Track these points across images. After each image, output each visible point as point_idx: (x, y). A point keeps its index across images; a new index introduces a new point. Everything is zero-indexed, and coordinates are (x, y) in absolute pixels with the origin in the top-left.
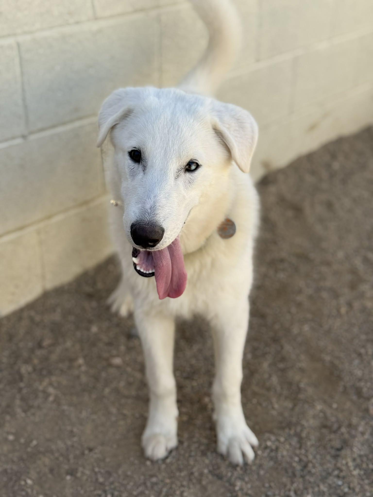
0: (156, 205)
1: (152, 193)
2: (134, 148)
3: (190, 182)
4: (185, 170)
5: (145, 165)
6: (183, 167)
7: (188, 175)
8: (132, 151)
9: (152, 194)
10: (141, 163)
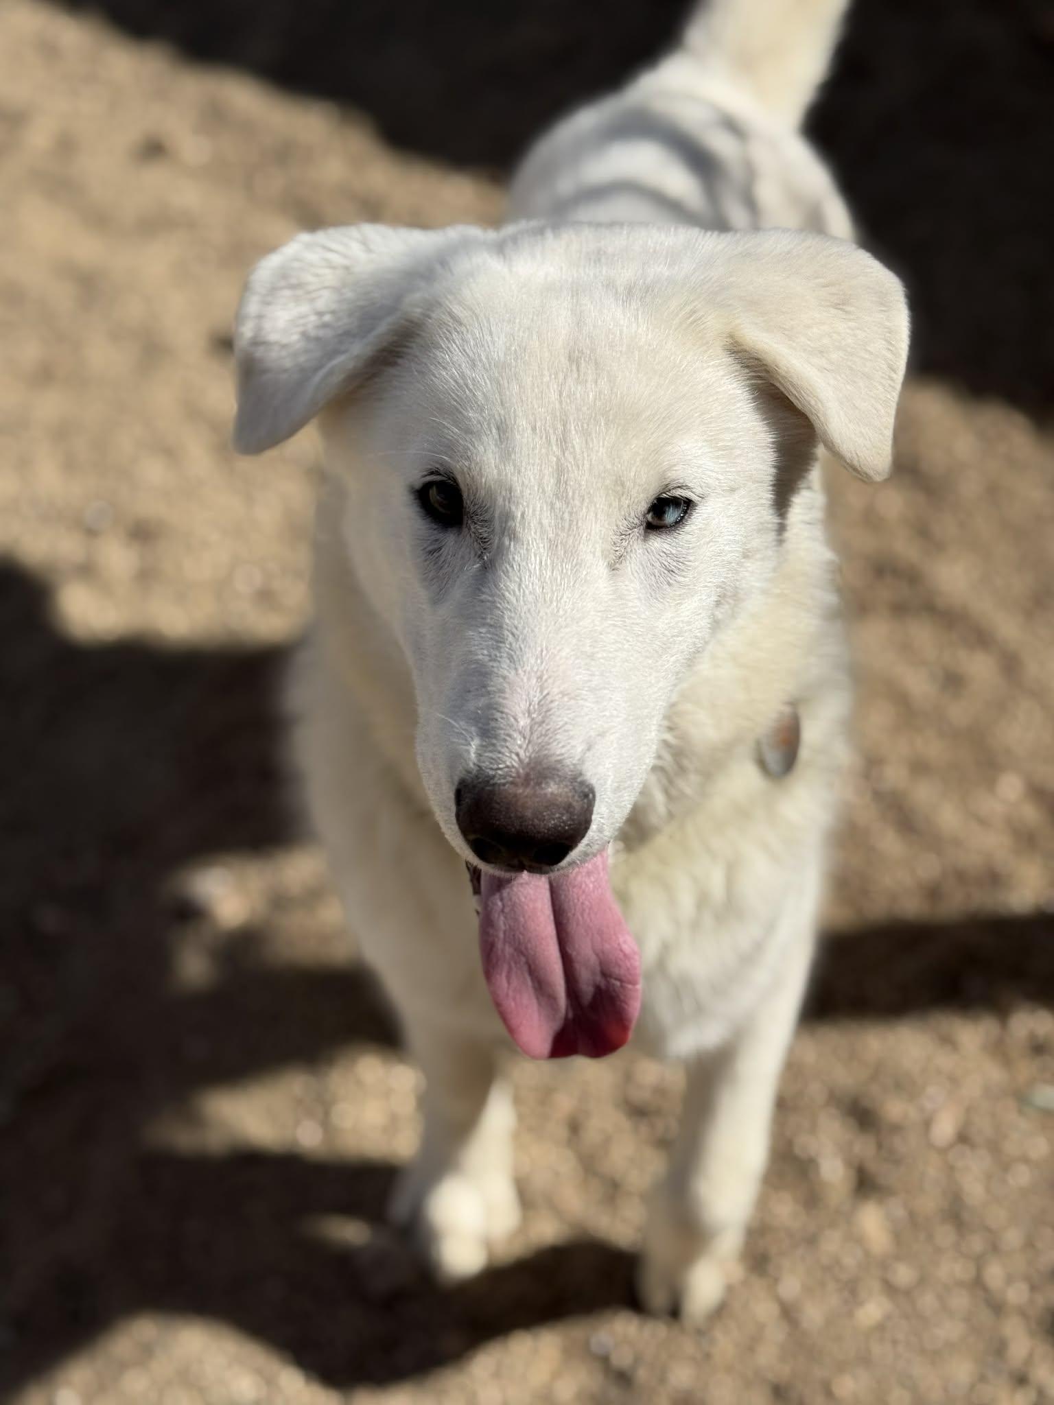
0: (548, 694)
1: (525, 647)
2: (432, 473)
3: (671, 570)
4: (645, 532)
5: (485, 535)
6: (636, 521)
7: (658, 543)
8: (427, 487)
9: (527, 650)
10: (465, 530)
